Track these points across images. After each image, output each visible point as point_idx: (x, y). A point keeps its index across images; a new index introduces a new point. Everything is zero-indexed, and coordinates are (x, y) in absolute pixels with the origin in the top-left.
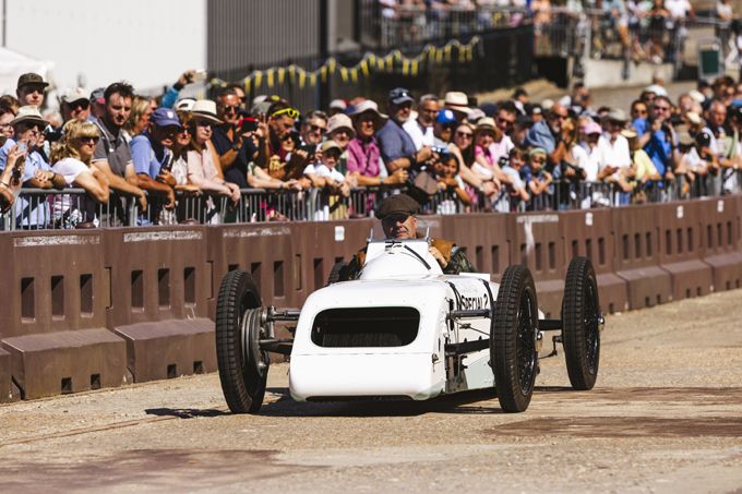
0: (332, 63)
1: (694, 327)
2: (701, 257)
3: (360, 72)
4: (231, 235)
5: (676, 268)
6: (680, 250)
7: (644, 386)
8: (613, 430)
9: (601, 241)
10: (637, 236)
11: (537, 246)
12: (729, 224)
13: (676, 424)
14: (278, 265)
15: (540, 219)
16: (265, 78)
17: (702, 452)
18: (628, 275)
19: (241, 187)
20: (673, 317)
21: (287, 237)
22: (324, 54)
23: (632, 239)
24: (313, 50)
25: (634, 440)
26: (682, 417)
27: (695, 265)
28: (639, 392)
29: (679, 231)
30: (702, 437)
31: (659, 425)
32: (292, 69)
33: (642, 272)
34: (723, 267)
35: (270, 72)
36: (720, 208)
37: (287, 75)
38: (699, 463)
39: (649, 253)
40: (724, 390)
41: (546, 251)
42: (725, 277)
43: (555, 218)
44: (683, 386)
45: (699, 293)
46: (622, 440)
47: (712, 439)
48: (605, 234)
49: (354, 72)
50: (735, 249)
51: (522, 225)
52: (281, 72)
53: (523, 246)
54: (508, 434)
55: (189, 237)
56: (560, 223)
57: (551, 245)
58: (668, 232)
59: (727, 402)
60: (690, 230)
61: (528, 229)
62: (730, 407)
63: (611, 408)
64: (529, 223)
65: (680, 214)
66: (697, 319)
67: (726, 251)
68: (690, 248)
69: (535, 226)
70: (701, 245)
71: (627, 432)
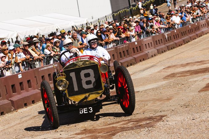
0: (131, 7)
1: (195, 46)
2: (194, 33)
3: (136, 8)
4: (119, 48)
5: (191, 36)
6: (191, 32)
7: (188, 62)
8: (184, 74)
9: (178, 34)
10: (184, 32)
11: (168, 37)
12: (198, 27)
13: (194, 71)
14: (127, 51)
15: (168, 33)
16: (121, 12)
17: (199, 78)
18: (183, 39)
19: (119, 38)
20: (191, 44)
21: (128, 46)
22: (130, 6)
23: (183, 33)
24: (128, 5)
25: (187, 77)
26: (195, 69)
27: (194, 34)
28: (188, 64)
29: (190, 30)
30: (198, 74)
31: (191, 72)
32: (125, 9)
33: (185, 38)
34: (198, 34)
35: (122, 10)
36: (196, 24)
37: (125, 10)
38: (198, 81)
39: (186, 34)
40: (201, 62)
41: (169, 38)
42: (199, 35)
43: (170, 32)
44: (194, 61)
45: (195, 39)
46: (186, 77)
47: (200, 74)
48: (178, 33)
49: (135, 8)
50: (200, 30)
51: (165, 35)
52: (124, 10)
53: (166, 38)
54: (167, 78)
55: (112, 50)
56: (171, 33)
57: (170, 37)
58: (188, 30)
59: (202, 64)
60: (192, 29)
61: (166, 35)
62: (202, 66)
63: (183, 69)
64: (166, 34)
65: (190, 27)
66: (195, 44)
67: (198, 31)
68: (193, 32)
69: (167, 34)
70: (194, 31)
71: (186, 75)
